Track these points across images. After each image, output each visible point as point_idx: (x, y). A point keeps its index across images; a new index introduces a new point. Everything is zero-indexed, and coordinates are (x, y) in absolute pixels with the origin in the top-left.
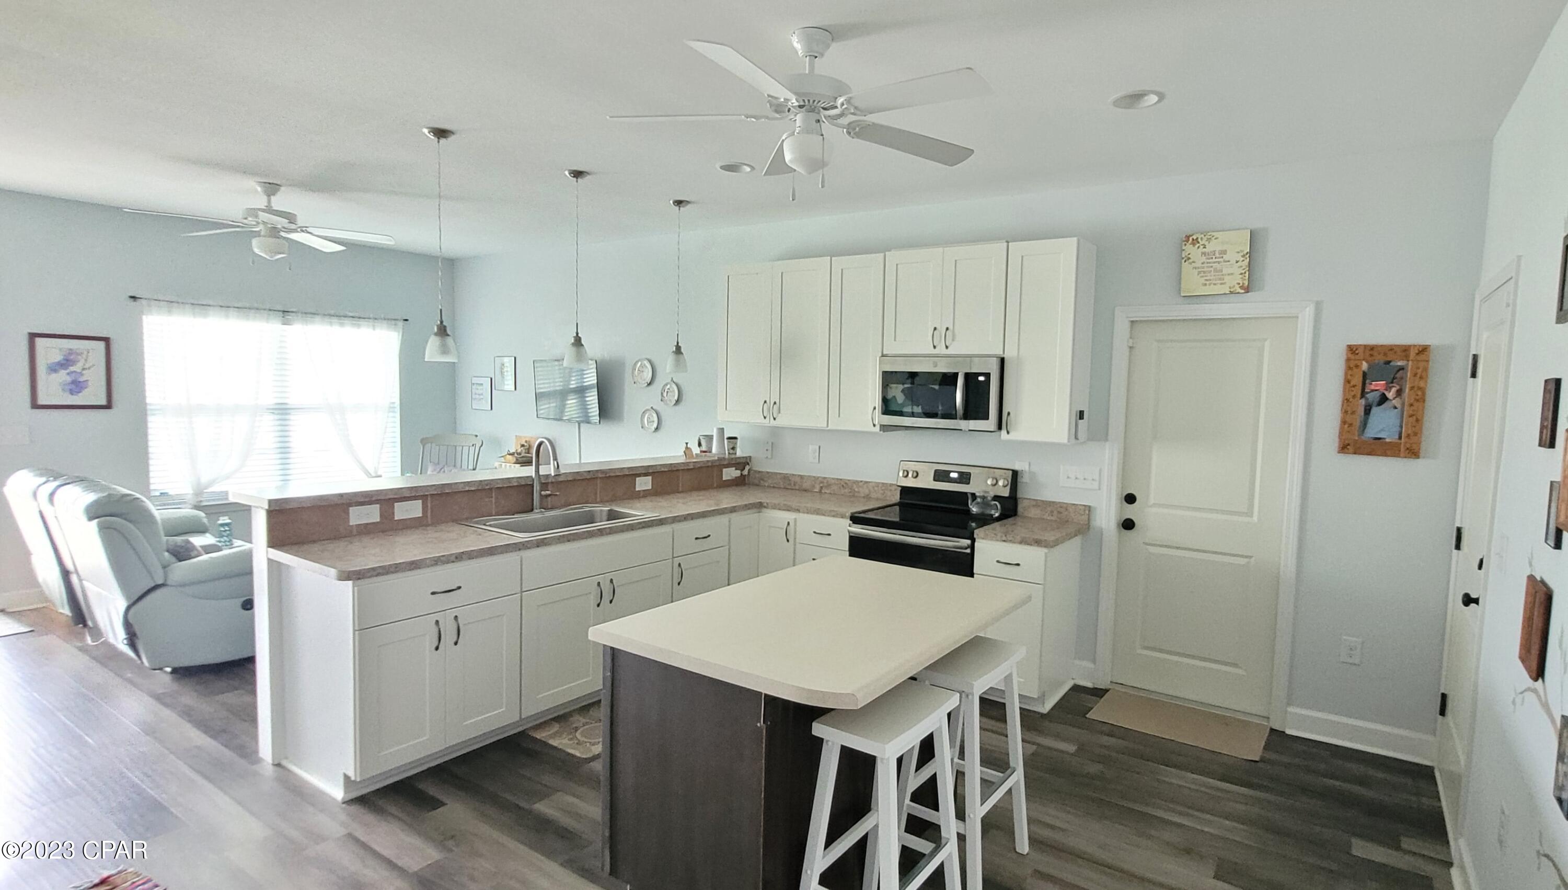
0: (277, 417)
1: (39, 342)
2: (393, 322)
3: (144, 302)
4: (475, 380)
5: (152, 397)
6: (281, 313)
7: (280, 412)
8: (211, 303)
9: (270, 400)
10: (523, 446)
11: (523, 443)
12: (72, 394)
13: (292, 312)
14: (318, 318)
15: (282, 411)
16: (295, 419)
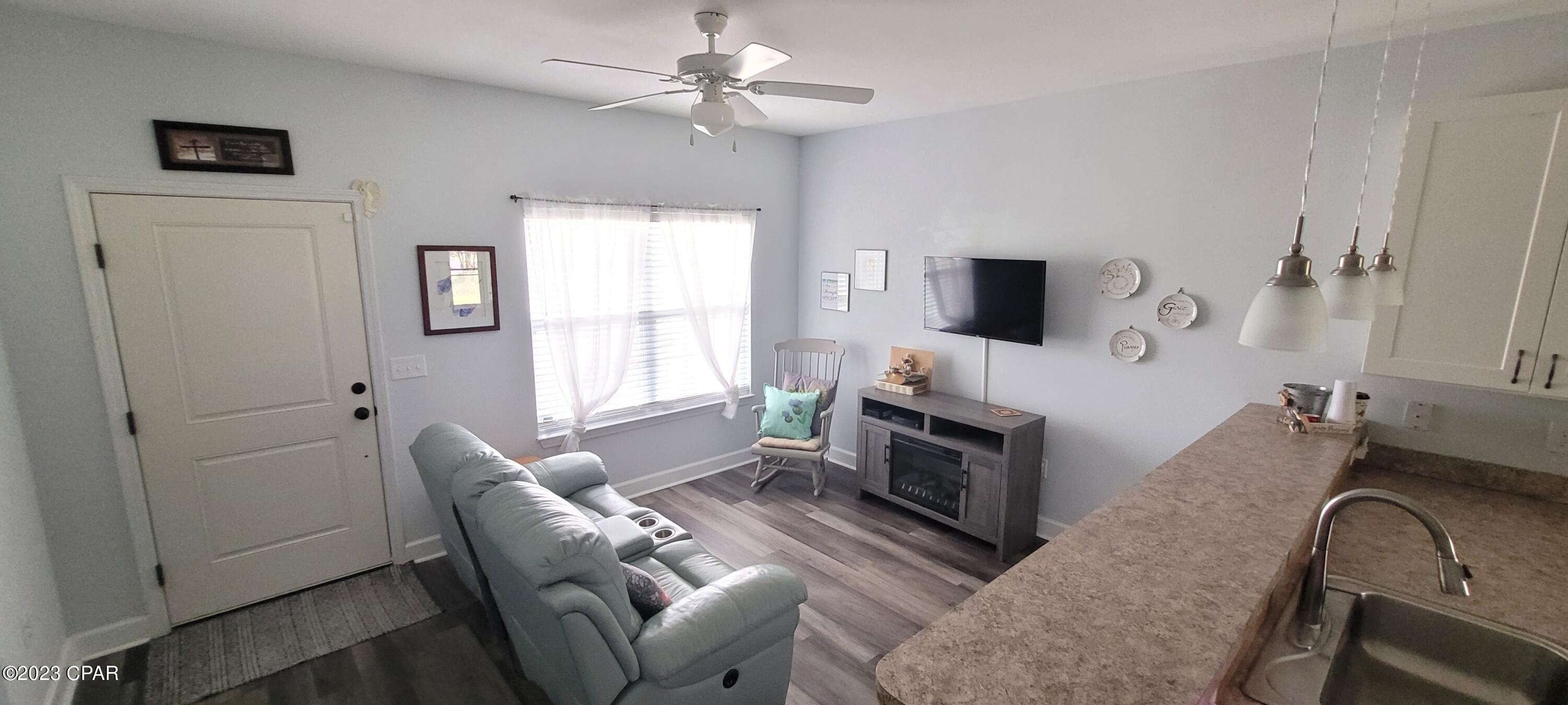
0: (643, 327)
1: (428, 255)
2: (748, 212)
3: (526, 202)
4: (825, 276)
5: (536, 313)
6: (650, 207)
7: (647, 320)
8: (587, 200)
9: (638, 307)
10: (907, 361)
11: (906, 358)
12: (461, 316)
13: (660, 206)
14: (682, 213)
15: (649, 319)
16: (661, 327)
